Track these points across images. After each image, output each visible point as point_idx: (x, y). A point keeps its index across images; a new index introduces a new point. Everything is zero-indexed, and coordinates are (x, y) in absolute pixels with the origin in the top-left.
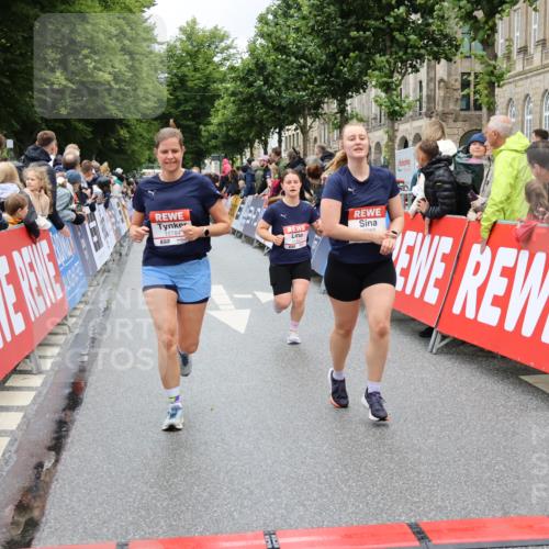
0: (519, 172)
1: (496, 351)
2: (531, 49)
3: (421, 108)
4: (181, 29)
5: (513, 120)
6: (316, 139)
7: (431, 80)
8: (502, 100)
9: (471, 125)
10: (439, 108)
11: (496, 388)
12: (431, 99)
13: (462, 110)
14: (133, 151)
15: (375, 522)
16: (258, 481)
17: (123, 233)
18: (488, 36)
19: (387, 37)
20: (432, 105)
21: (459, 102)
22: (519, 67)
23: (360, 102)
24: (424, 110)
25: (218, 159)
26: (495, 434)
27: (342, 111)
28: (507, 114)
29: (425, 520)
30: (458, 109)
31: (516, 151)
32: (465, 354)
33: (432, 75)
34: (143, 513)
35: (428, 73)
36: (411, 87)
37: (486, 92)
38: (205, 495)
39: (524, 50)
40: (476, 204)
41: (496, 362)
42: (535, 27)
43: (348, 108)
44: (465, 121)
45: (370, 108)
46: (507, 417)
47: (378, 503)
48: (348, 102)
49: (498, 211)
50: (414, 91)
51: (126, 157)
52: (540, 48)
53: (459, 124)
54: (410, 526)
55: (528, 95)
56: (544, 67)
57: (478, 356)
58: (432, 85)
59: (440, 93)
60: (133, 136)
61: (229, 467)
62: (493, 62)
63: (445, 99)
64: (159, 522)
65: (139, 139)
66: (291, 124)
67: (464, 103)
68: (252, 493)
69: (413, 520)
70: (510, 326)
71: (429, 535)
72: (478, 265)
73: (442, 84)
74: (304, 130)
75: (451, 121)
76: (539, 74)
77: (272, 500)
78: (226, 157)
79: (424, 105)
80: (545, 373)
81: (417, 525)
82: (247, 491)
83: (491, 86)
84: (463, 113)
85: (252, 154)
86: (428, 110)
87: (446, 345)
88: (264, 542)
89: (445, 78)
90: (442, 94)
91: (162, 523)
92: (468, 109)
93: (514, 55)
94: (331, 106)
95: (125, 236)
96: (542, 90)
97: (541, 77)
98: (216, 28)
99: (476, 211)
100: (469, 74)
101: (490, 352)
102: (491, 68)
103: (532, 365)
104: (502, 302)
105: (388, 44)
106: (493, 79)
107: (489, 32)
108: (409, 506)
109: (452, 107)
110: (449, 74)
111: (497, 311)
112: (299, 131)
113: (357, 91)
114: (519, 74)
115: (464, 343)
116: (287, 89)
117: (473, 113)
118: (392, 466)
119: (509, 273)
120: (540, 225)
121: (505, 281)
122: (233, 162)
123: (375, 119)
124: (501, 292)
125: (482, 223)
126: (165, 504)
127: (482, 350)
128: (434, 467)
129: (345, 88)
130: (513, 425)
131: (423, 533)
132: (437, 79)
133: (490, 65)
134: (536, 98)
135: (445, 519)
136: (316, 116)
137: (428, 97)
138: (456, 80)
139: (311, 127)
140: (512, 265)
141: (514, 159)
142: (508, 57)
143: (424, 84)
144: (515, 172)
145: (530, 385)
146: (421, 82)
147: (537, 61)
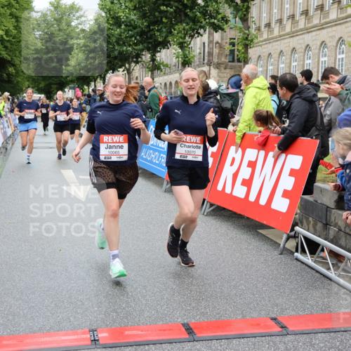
0: (260, 101)
1: (242, 214)
2: (273, 25)
3: (204, 60)
4: (50, 3)
5: (261, 69)
6: (137, 78)
7: (210, 42)
8: (254, 56)
9: (235, 71)
10: (215, 60)
11: (242, 237)
12: (210, 54)
13: (230, 62)
14: (18, 82)
15: (161, 323)
16: (88, 297)
17: (8, 135)
18: (245, 15)
19: (182, 14)
20: (211, 58)
21: (228, 57)
22: (265, 36)
23: (166, 55)
24: (206, 61)
25: (74, 88)
26: (240, 266)
27: (153, 60)
28: (257, 65)
29: (193, 321)
30: (227, 61)
31: (259, 88)
32: (224, 216)
33: (211, 39)
34: (10, 317)
35: (209, 37)
36: (198, 46)
37: (243, 51)
38: (53, 305)
39: (268, 25)
40: (233, 120)
41: (244, 221)
42: (275, 11)
43: (158, 59)
44: (231, 69)
45: (171, 59)
46: (249, 256)
47: (165, 310)
48: (158, 54)
49: (247, 126)
50: (200, 49)
51: (12, 85)
52: (278, 25)
53: (228, 71)
54: (183, 325)
55: (270, 54)
56: (280, 36)
57: (233, 217)
58: (211, 46)
59: (216, 51)
60: (17, 72)
61: (69, 288)
62: (247, 32)
63: (219, 55)
64: (20, 324)
65: (22, 74)
66: (121, 67)
67: (231, 57)
68: (83, 304)
69: (185, 321)
70: (252, 198)
71: (195, 331)
72: (233, 159)
73: (217, 45)
74: (129, 72)
75: (222, 69)
76: (277, 41)
77: (96, 309)
78: (78, 87)
79: (206, 58)
80: (273, 228)
81: (188, 324)
82: (80, 303)
83: (246, 47)
84: (230, 64)
85: (95, 86)
86: (209, 61)
87: (213, 210)
88: (89, 336)
89: (220, 41)
90: (217, 51)
91: (23, 324)
92: (233, 61)
93: (263, 28)
94: (147, 57)
95: (10, 137)
96: (279, 51)
97: (278, 42)
98: (73, 3)
99: (233, 125)
100: (234, 39)
101: (240, 215)
102: (246, 36)
103: (265, 223)
104: (248, 183)
105: (183, 18)
106: (247, 42)
107: (245, 13)
108: (183, 312)
109: (223, 59)
110: (222, 39)
111: (245, 189)
112: (126, 72)
113: (164, 48)
114: (265, 40)
115: (224, 209)
116: (118, 44)
117: (236, 64)
118: (174, 287)
119: (252, 165)
120: (272, 135)
121: (250, 170)
122: (83, 91)
123: (175, 66)
124: (247, 177)
125: (237, 133)
126: (25, 311)
127: (235, 213)
128: (201, 287)
129: (156, 46)
130: (251, 261)
131: (191, 329)
132: (214, 42)
133: (245, 33)
134: (275, 55)
135: (206, 320)
136: (137, 62)
137: (208, 52)
138: (226, 43)
139: (133, 70)
140: (254, 160)
141: (257, 93)
142: (259, 29)
143: (206, 45)
144: (257, 102)
145: (264, 236)
146: (204, 43)
147: (276, 32)
